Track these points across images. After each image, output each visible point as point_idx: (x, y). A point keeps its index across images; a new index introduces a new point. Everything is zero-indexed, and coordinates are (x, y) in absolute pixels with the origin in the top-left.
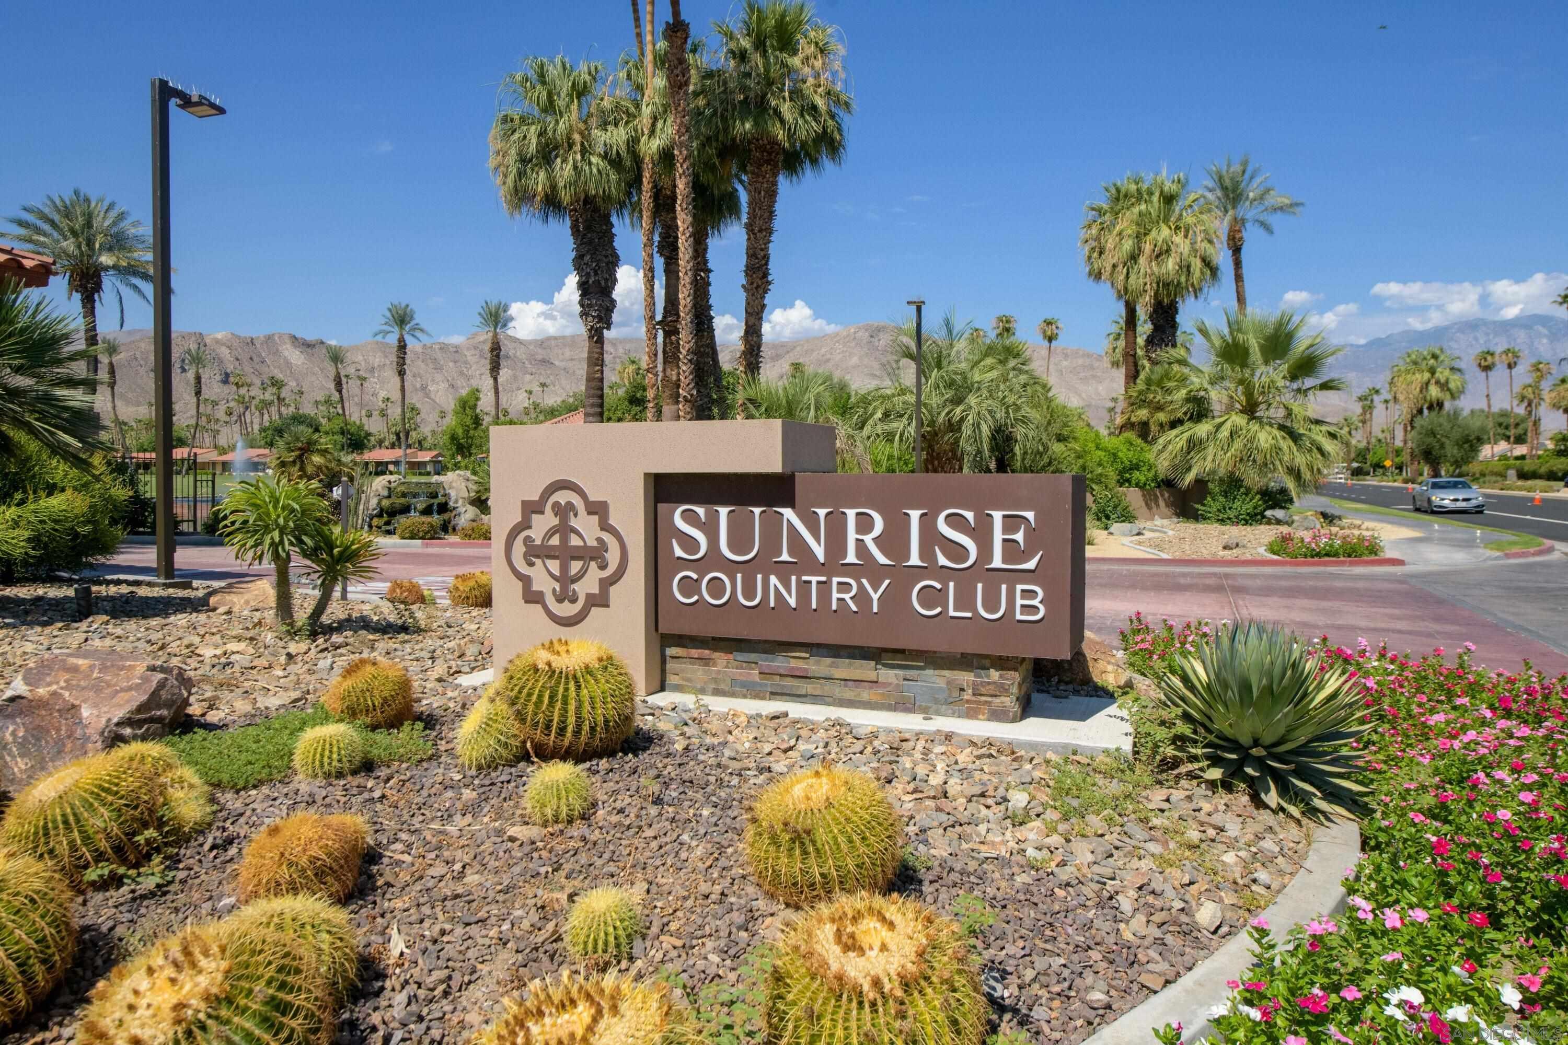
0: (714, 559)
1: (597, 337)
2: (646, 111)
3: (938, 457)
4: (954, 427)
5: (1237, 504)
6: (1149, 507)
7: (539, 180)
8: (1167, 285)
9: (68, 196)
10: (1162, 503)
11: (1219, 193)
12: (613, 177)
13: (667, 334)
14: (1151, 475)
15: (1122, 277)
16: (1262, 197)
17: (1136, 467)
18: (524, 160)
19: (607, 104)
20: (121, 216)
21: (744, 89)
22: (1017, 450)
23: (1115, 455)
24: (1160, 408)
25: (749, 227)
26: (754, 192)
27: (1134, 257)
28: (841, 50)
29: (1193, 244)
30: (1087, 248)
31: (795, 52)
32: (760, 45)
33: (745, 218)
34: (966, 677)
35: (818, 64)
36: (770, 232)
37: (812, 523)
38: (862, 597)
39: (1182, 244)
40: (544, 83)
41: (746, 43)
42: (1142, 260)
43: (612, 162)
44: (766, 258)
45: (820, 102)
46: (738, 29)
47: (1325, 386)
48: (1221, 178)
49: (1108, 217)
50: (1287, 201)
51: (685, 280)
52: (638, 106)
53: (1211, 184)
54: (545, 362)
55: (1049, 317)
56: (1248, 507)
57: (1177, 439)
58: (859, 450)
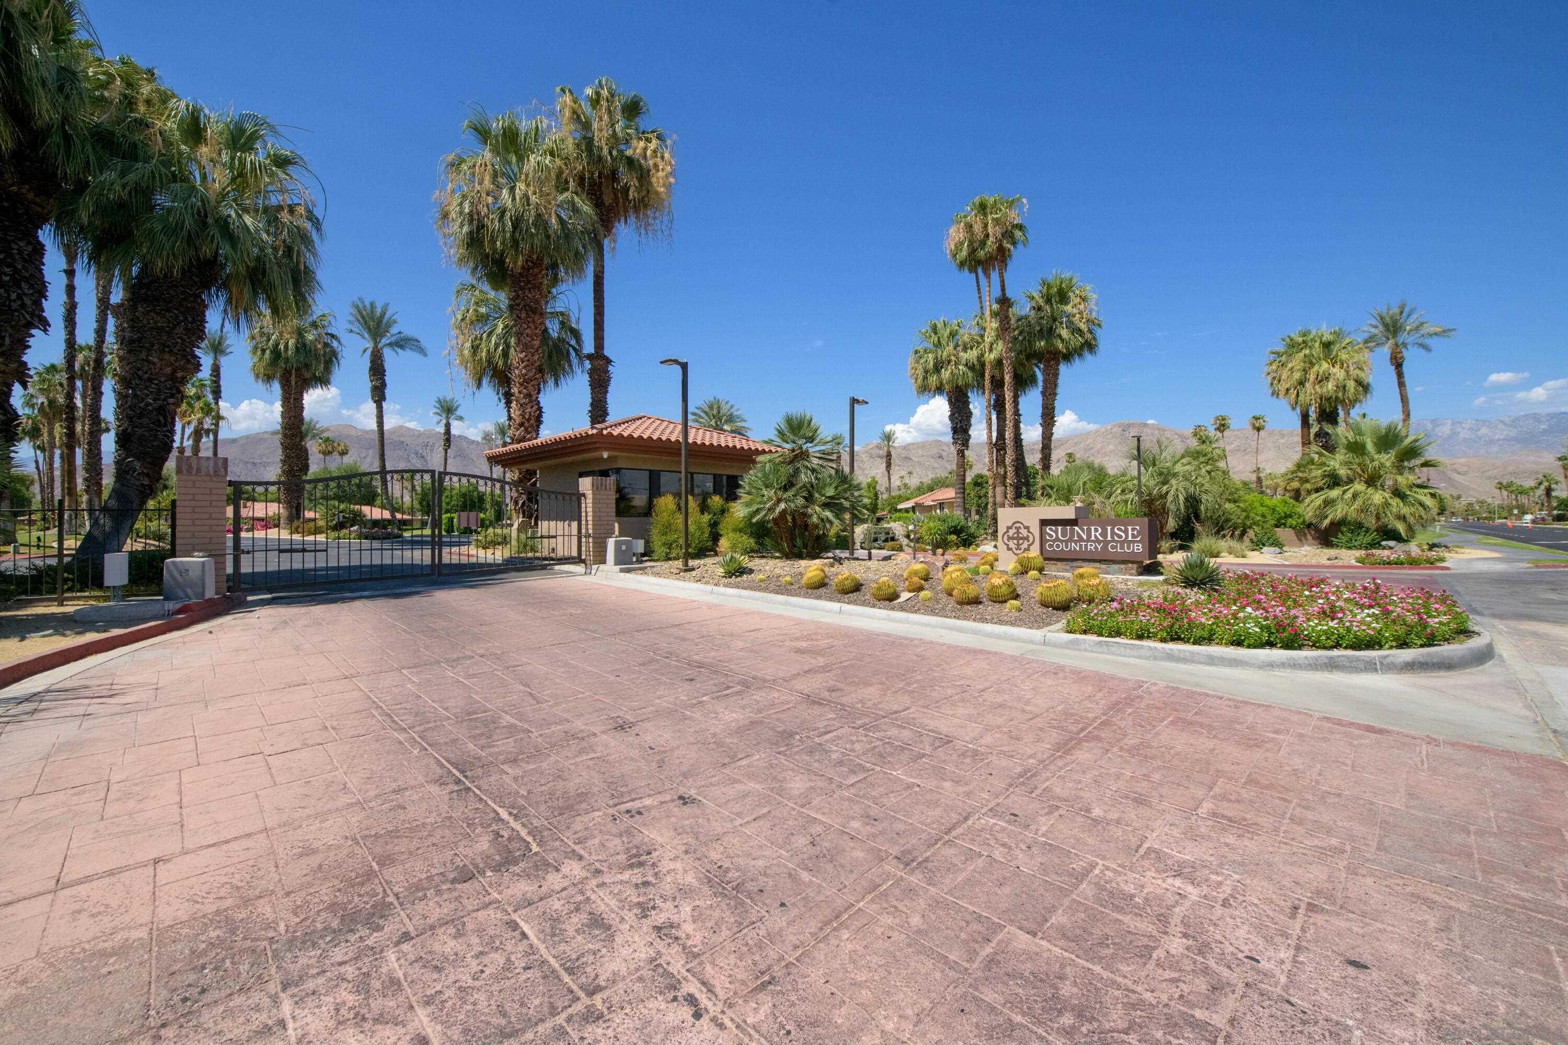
0: (1057, 539)
1: (961, 454)
2: (988, 340)
3: (1155, 512)
4: (1164, 496)
5: (1360, 537)
6: (1300, 540)
7: (933, 380)
8: (1328, 399)
9: (712, 399)
10: (1309, 537)
11: (1381, 328)
12: (970, 374)
13: (998, 451)
14: (1301, 520)
15: (1294, 396)
16: (1417, 328)
17: (1287, 516)
18: (926, 372)
19: (966, 338)
20: (732, 407)
21: (1040, 324)
22: (1202, 507)
23: (1274, 510)
24: (1307, 481)
25: (1043, 393)
26: (1045, 373)
27: (1302, 383)
28: (1094, 296)
29: (1347, 372)
30: (1269, 378)
31: (1067, 303)
32: (1048, 301)
33: (1040, 389)
34: (1123, 566)
35: (1082, 307)
36: (1055, 394)
37: (1083, 530)
38: (1096, 548)
39: (1338, 373)
40: (936, 333)
41: (1041, 302)
42: (1308, 385)
43: (969, 368)
44: (1053, 408)
45: (1083, 326)
46: (1036, 295)
47: (1426, 464)
48: (1382, 318)
49: (1284, 358)
50: (1438, 329)
51: (1009, 424)
52: (982, 336)
53: (1374, 322)
54: (907, 458)
55: (1257, 414)
56: (1368, 539)
57: (1317, 500)
58: (1108, 509)
